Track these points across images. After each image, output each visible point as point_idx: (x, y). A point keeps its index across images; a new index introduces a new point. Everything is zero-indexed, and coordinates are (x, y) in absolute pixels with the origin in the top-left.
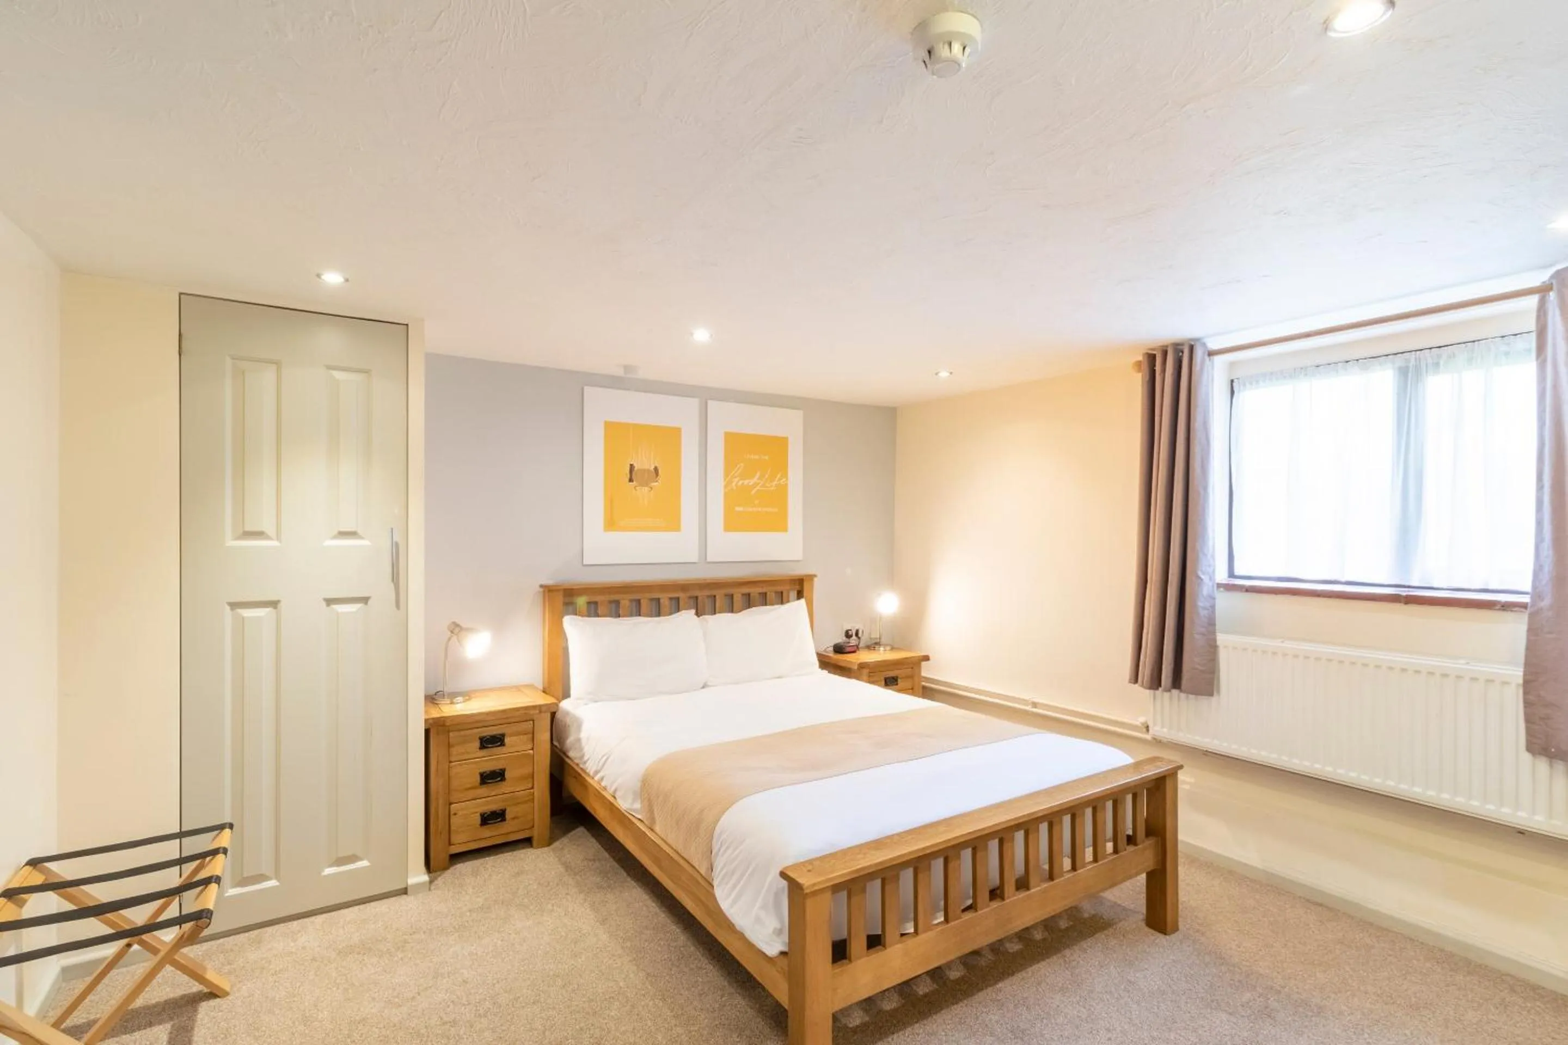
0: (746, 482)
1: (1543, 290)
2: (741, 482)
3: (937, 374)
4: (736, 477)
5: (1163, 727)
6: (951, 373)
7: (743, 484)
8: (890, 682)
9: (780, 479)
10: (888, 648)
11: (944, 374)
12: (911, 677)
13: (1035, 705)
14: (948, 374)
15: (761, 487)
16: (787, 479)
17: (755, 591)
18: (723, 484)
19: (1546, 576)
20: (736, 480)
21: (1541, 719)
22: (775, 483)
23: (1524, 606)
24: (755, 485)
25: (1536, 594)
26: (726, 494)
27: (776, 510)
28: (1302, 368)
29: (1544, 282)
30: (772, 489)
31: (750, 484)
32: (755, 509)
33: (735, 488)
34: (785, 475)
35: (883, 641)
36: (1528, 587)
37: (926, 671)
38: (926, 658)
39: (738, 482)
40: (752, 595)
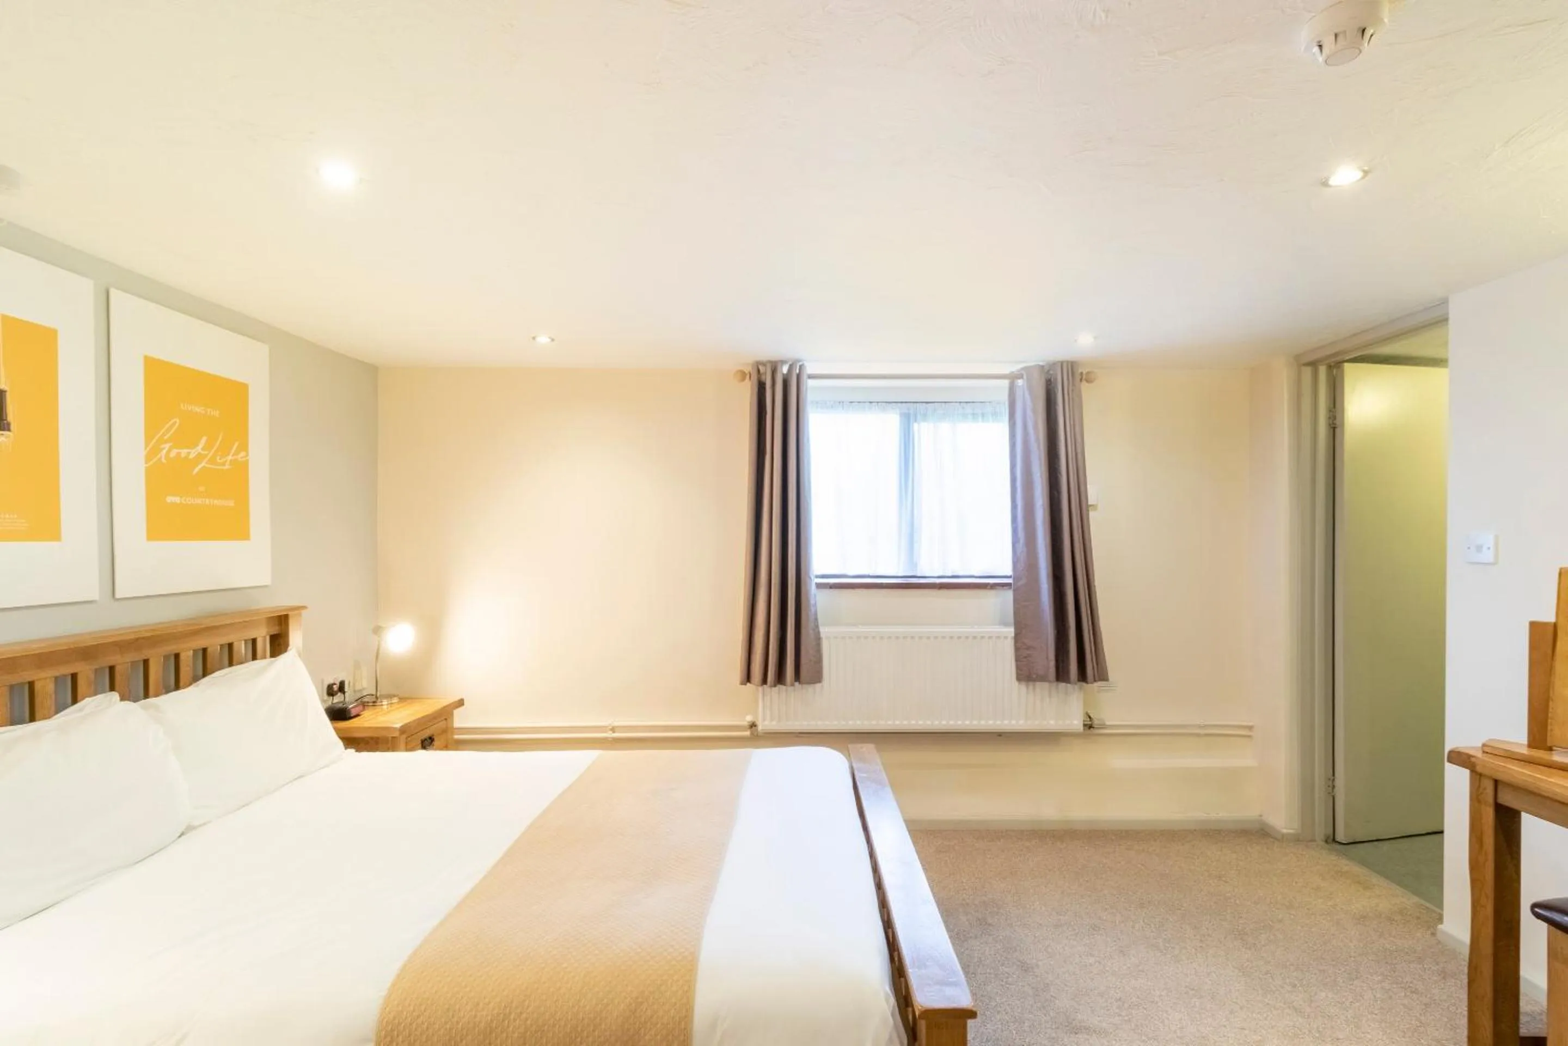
0: (184, 452)
1: (1013, 378)
2: (173, 454)
3: (534, 338)
4: (166, 442)
5: (772, 720)
6: (553, 340)
7: (179, 454)
8: (427, 743)
9: (236, 453)
10: (395, 700)
11: (543, 339)
12: (445, 731)
13: (613, 730)
14: (549, 340)
15: (209, 462)
16: (247, 455)
17: (214, 643)
18: (144, 453)
19: (1021, 566)
20: (167, 446)
21: (1025, 657)
22: (230, 458)
23: (1008, 585)
24: (199, 457)
25: (1016, 577)
26: (149, 472)
27: (231, 503)
28: (840, 402)
29: (1013, 372)
30: (227, 467)
31: (191, 457)
32: (199, 501)
33: (164, 460)
34: (244, 447)
35: (383, 690)
36: (1009, 572)
37: (460, 720)
38: (461, 703)
39: (169, 451)
40: (209, 650)
